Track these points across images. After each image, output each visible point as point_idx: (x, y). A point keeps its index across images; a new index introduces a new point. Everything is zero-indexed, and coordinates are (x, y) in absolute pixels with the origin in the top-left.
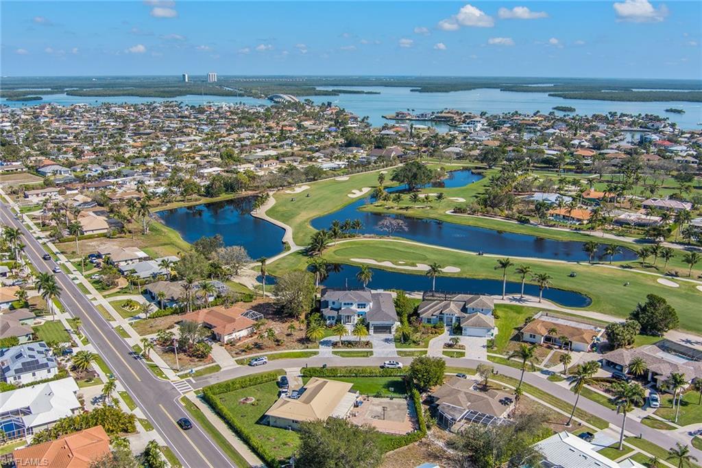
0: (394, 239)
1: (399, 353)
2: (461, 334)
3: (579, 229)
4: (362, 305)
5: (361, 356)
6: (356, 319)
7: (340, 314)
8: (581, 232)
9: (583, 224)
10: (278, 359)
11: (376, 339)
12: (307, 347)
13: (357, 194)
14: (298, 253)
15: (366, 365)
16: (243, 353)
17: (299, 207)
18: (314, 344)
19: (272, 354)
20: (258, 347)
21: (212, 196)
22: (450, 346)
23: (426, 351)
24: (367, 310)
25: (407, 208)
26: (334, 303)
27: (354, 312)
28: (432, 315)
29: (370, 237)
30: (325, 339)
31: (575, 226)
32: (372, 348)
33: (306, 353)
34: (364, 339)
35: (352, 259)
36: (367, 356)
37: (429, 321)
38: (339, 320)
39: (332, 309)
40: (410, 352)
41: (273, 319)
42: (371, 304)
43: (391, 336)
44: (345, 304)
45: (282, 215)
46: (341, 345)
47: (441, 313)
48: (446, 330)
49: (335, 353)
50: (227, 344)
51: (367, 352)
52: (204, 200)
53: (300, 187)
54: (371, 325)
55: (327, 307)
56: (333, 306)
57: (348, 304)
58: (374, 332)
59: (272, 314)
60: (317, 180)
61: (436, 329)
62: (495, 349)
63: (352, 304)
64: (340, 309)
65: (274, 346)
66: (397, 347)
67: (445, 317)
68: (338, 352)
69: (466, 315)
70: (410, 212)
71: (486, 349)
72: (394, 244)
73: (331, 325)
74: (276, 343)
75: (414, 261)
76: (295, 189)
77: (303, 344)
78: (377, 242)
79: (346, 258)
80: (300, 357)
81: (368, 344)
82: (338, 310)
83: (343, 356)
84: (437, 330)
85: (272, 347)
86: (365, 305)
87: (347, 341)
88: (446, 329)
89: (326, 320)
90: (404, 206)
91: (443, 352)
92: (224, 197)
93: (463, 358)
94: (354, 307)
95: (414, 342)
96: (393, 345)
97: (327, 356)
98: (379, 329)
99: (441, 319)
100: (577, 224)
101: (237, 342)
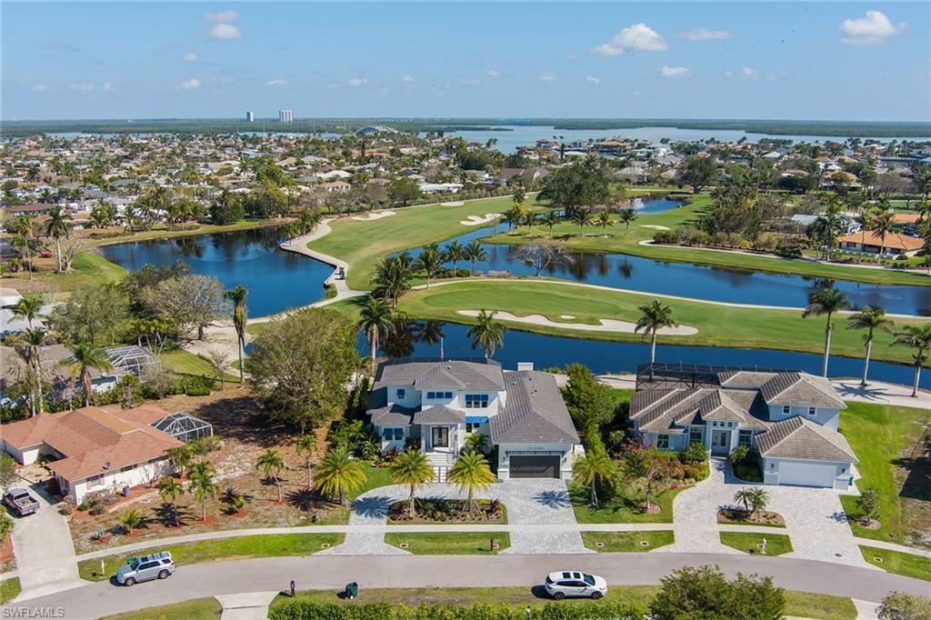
0: (548, 280)
1: (589, 538)
2: (759, 478)
3: (902, 266)
4: (477, 397)
5: (472, 551)
6: (460, 437)
7: (415, 422)
8: (909, 271)
9: (906, 258)
10: (213, 558)
11: (515, 492)
12: (314, 521)
13: (478, 221)
14: (351, 302)
15: (486, 582)
16: (117, 538)
17: (370, 237)
18: (337, 511)
19: (201, 542)
20: (169, 517)
21: (221, 223)
22: (736, 515)
23: (671, 533)
24: (491, 411)
25: (566, 237)
26: (401, 393)
27: (455, 417)
28: (673, 426)
29: (499, 277)
30: (371, 494)
31: (892, 262)
32: (505, 522)
33: (306, 539)
34: (483, 492)
35: (461, 312)
36: (491, 550)
37: (663, 441)
38: (414, 441)
39: (396, 409)
40: (621, 535)
41: (242, 438)
42: (503, 395)
43: (558, 486)
44: (431, 395)
45: (337, 247)
46: (413, 513)
47: (698, 419)
48: (712, 470)
49: (393, 538)
50: (80, 509)
51: (492, 537)
52: (204, 229)
53: (380, 213)
54: (501, 454)
55: (385, 404)
56: (400, 402)
57: (440, 395)
58: (514, 474)
59: (245, 424)
60: (409, 205)
61: (687, 465)
62: (875, 525)
63: (449, 395)
64: (419, 408)
65: (218, 513)
66: (579, 520)
67: (710, 429)
68: (402, 535)
69: (768, 426)
70: (572, 242)
71: (845, 526)
72: (548, 286)
73: (394, 452)
74: (226, 506)
75: (594, 315)
76: (370, 215)
77: (305, 508)
78: (512, 284)
79: (450, 308)
80: (284, 551)
81: (493, 508)
82: (412, 411)
83: (417, 551)
84: (688, 468)
85: (211, 519)
86: (485, 397)
87: (432, 501)
88: (712, 463)
89: (378, 440)
90: (561, 234)
91: (723, 534)
92: (243, 225)
93: (789, 555)
94: (456, 405)
95: (628, 503)
96: (567, 511)
97: (366, 549)
98: (526, 465)
99: (696, 437)
100: (895, 257)
101: (114, 503)
